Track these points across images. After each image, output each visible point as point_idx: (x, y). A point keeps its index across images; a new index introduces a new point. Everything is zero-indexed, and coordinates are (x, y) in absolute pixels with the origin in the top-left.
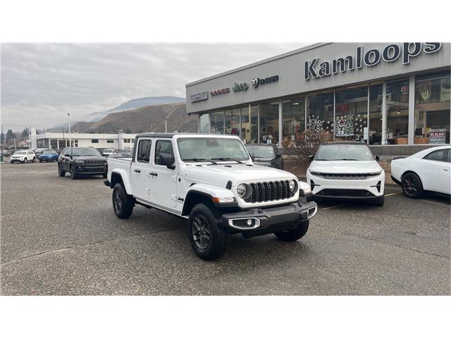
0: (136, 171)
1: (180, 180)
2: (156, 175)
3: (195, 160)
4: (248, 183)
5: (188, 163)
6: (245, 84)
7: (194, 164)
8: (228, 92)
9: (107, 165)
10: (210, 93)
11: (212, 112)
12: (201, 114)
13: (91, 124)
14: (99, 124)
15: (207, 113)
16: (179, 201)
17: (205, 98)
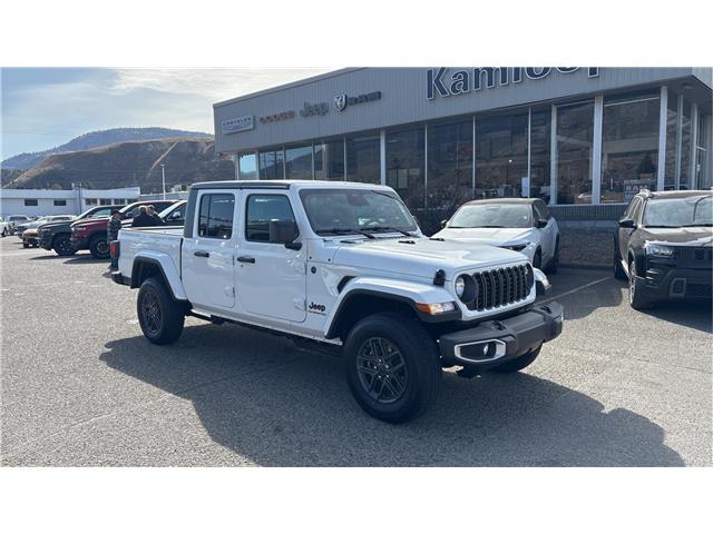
0: (198, 254)
1: (314, 270)
2: (253, 261)
3: (336, 232)
4: (471, 273)
5: (327, 238)
6: (323, 105)
7: (337, 239)
8: (293, 117)
9: (118, 243)
10: (258, 120)
11: (261, 151)
12: (241, 154)
13: (17, 173)
14: (33, 172)
15: (253, 153)
16: (313, 310)
17: (251, 126)
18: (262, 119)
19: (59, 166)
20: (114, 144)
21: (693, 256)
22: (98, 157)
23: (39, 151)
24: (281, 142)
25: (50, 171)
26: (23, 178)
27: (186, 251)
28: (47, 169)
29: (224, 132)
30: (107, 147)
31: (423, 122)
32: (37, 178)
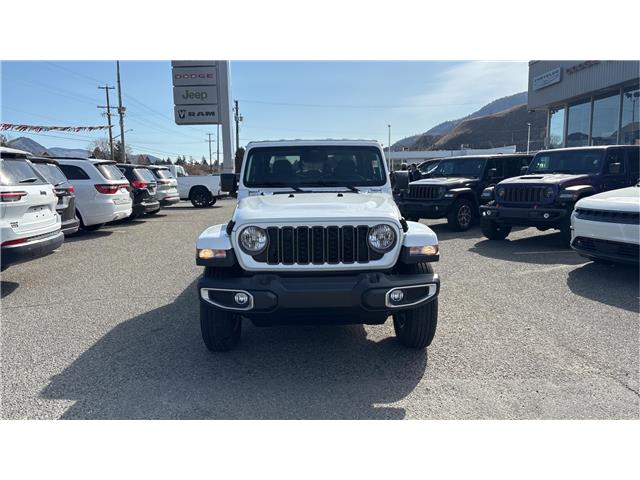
5: (254, 189)
10: (565, 72)
11: (570, 103)
12: (552, 109)
13: (438, 138)
14: (448, 137)
17: (558, 80)
18: (568, 71)
19: (468, 130)
20: (515, 107)
22: (499, 121)
23: (456, 119)
25: (461, 135)
26: (441, 142)
28: (459, 133)
29: (535, 88)
30: (508, 110)
32: (451, 141)
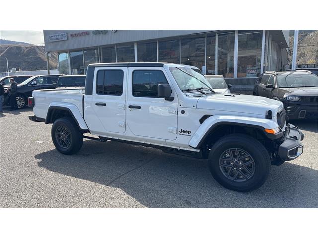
0: (98, 104)
1: (183, 112)
2: (139, 107)
5: (187, 94)
7: (191, 95)
8: (89, 34)
11: (71, 51)
12: (59, 53)
15: (66, 52)
16: (182, 133)
17: (66, 38)
18: (71, 35)
21: (309, 100)
24: (82, 47)
27: (88, 103)
29: (50, 41)
31: (156, 39)
